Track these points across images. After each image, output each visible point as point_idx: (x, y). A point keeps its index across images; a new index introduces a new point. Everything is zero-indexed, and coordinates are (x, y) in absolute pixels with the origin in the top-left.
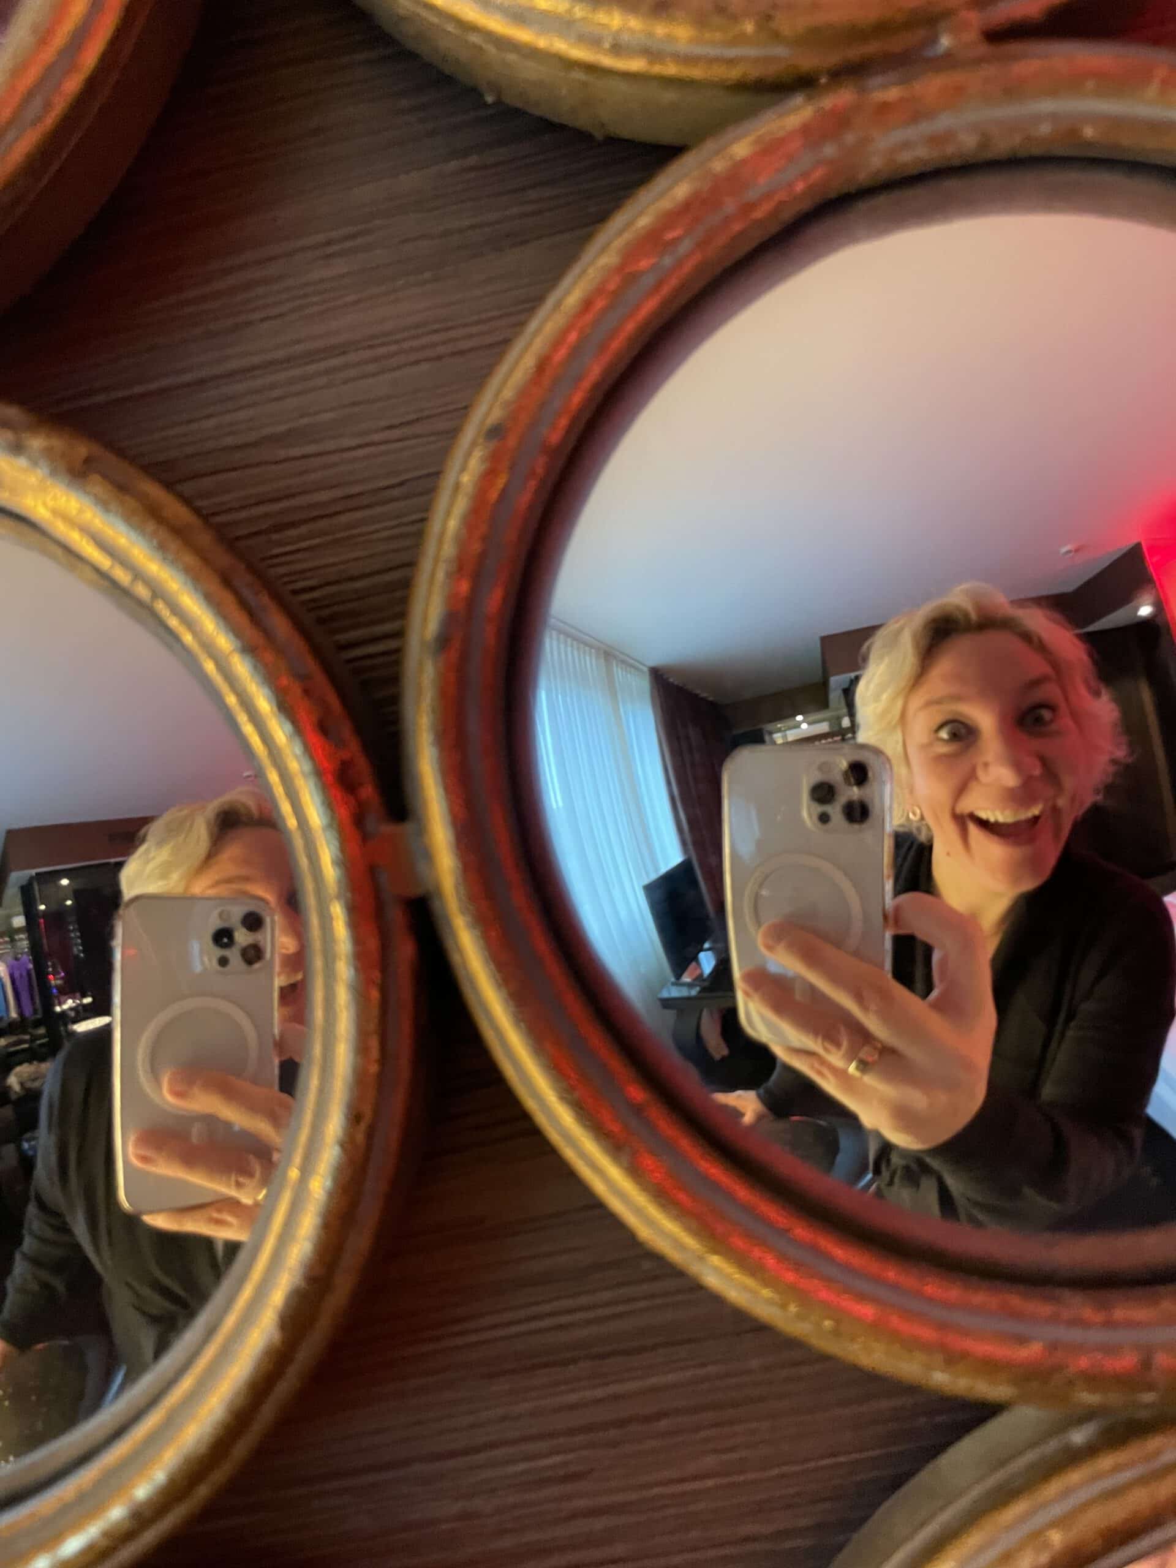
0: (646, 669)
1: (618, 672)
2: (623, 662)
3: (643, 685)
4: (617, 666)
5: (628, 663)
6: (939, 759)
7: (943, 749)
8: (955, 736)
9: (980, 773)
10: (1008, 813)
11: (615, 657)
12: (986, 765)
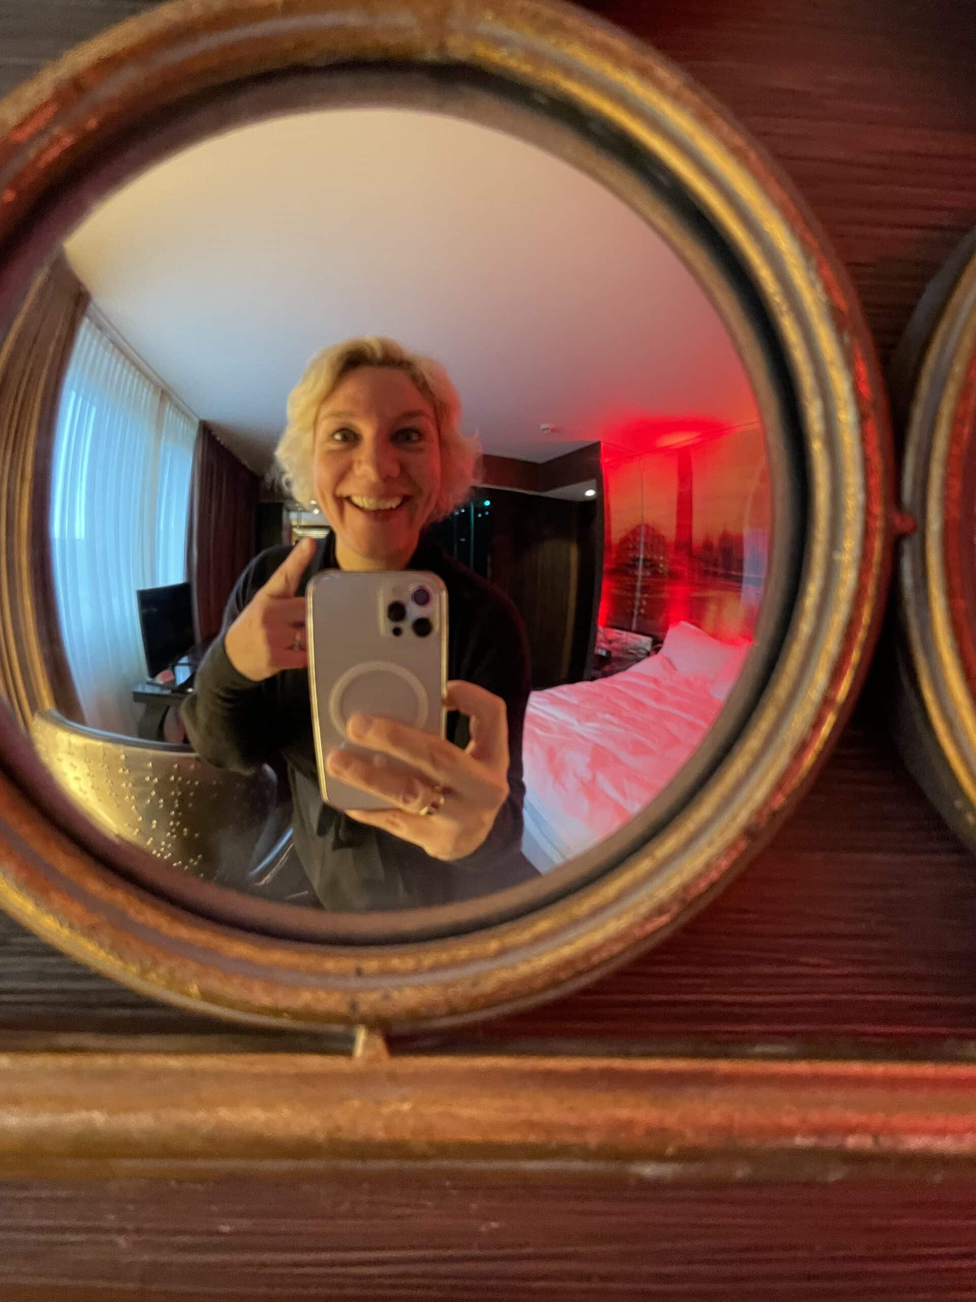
0: (196, 421)
1: (170, 413)
2: (177, 406)
3: (192, 432)
4: (170, 408)
5: (183, 411)
6: (330, 452)
7: (334, 446)
8: (345, 438)
9: (355, 466)
10: (372, 501)
11: (170, 399)
12: (360, 462)
